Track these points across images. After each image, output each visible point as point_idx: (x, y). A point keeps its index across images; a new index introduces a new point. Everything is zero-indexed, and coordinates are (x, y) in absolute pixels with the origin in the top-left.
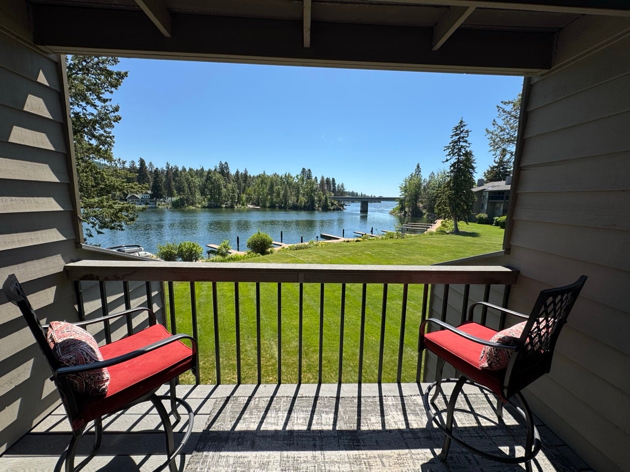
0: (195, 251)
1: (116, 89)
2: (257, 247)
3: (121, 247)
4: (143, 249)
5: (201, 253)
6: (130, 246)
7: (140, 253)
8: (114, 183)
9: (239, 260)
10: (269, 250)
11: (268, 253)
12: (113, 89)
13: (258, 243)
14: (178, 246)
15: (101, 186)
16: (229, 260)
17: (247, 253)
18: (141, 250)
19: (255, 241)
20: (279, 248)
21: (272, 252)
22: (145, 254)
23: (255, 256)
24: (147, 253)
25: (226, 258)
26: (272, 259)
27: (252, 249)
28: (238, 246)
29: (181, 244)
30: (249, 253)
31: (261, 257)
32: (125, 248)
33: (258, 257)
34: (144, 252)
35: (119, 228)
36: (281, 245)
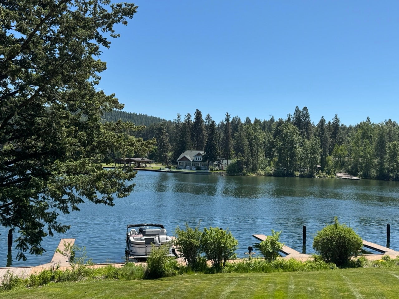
0: (225, 244)
1: (131, 18)
2: (329, 250)
3: (143, 225)
4: (165, 231)
5: (235, 249)
6: (152, 225)
7: (161, 237)
8: (109, 139)
9: (294, 270)
10: (354, 259)
11: (352, 265)
12: (127, 18)
13: (332, 244)
14: (202, 233)
15: (94, 143)
16: (277, 267)
17: (313, 259)
18: (163, 233)
19: (328, 240)
20: (378, 257)
21: (359, 264)
22: (167, 239)
23: (325, 268)
24: (169, 237)
25: (273, 263)
26: (353, 281)
27: (321, 253)
28: (304, 243)
29: (205, 231)
30: (316, 260)
31: (337, 270)
32: (148, 227)
33: (330, 271)
34: (165, 237)
35: (108, 201)
36: (384, 252)
